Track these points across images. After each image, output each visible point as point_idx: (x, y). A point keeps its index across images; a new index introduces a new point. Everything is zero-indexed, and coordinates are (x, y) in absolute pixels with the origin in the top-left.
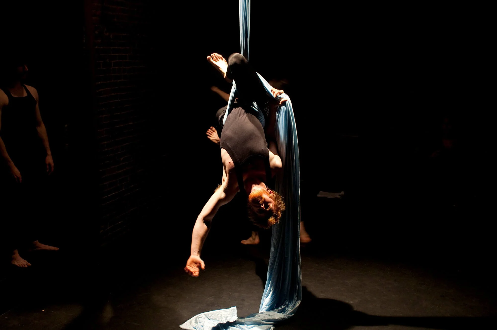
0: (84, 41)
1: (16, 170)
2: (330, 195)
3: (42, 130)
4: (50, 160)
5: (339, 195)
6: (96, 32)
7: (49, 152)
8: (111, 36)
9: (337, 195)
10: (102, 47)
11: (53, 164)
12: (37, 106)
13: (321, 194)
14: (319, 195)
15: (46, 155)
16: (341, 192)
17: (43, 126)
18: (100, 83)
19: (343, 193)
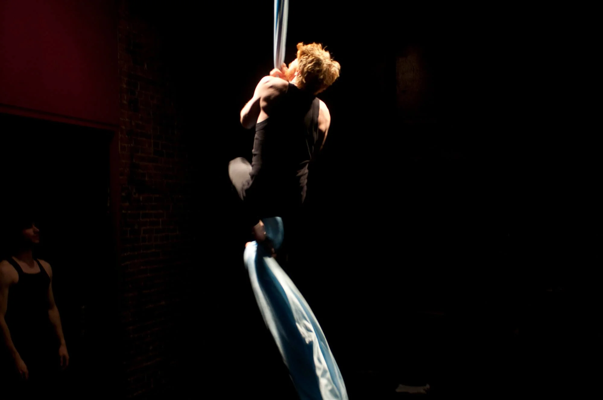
0: (108, 205)
1: (22, 364)
2: (412, 390)
3: (55, 314)
4: (63, 350)
5: (424, 390)
6: (123, 194)
7: (63, 341)
8: (141, 198)
9: (421, 390)
10: (129, 212)
11: (68, 357)
12: (51, 285)
13: (401, 389)
14: (398, 390)
15: (59, 344)
16: (425, 385)
17: (56, 309)
18: (126, 254)
19: (428, 386)
